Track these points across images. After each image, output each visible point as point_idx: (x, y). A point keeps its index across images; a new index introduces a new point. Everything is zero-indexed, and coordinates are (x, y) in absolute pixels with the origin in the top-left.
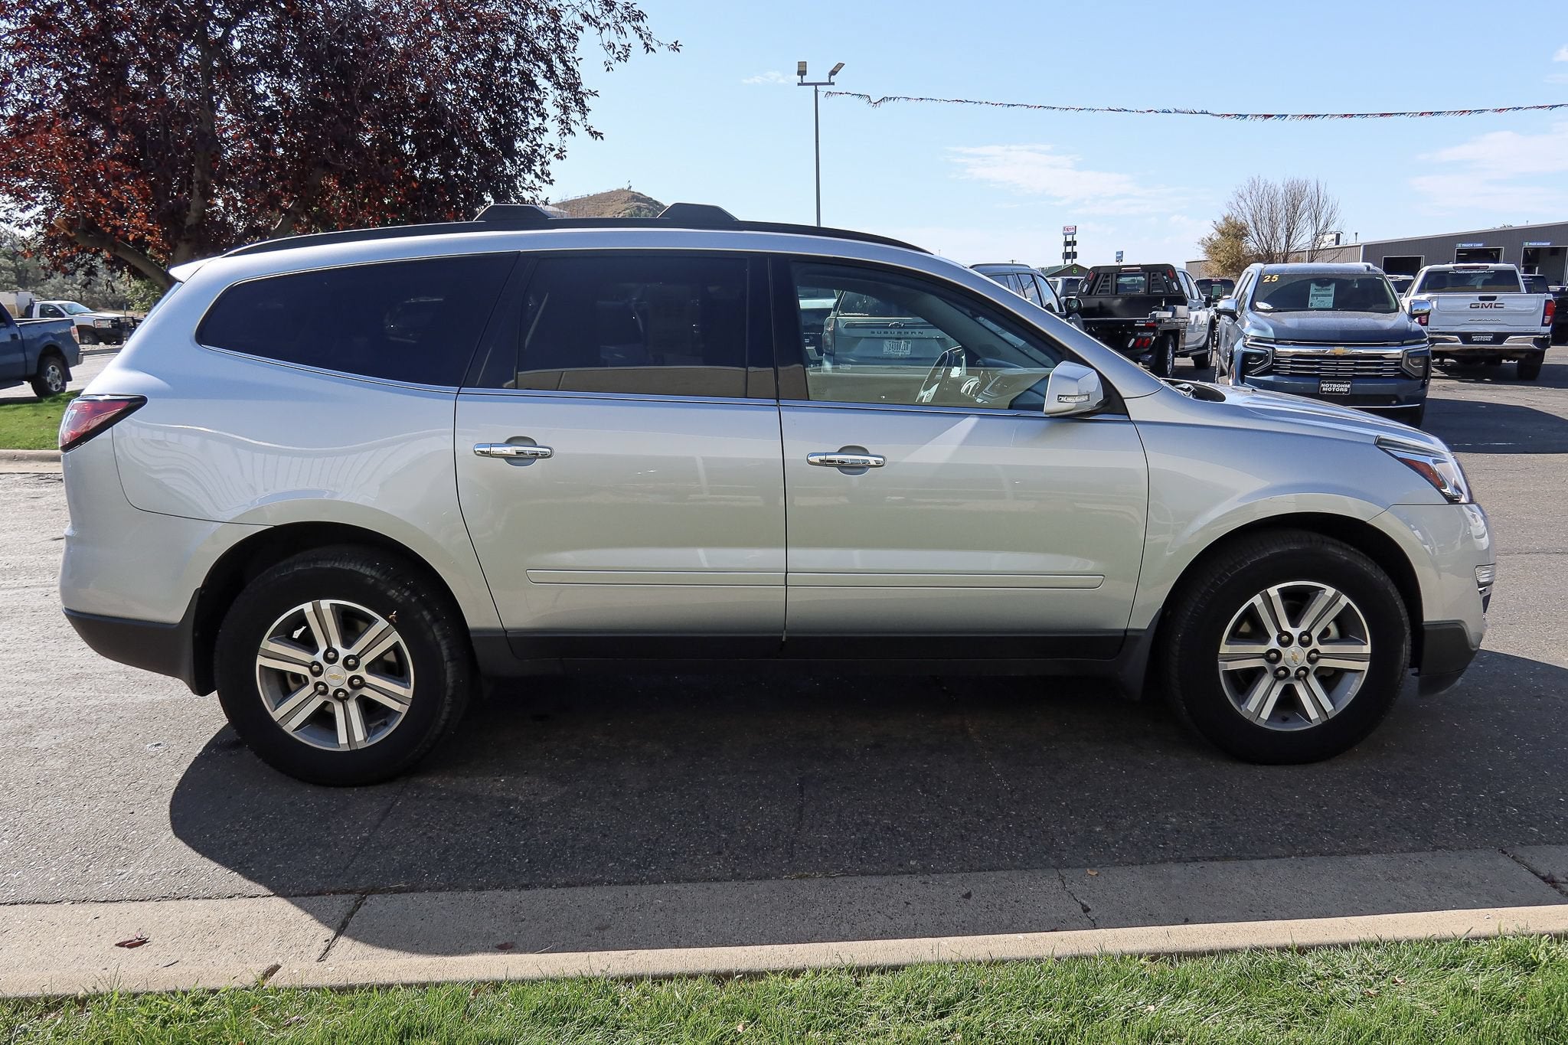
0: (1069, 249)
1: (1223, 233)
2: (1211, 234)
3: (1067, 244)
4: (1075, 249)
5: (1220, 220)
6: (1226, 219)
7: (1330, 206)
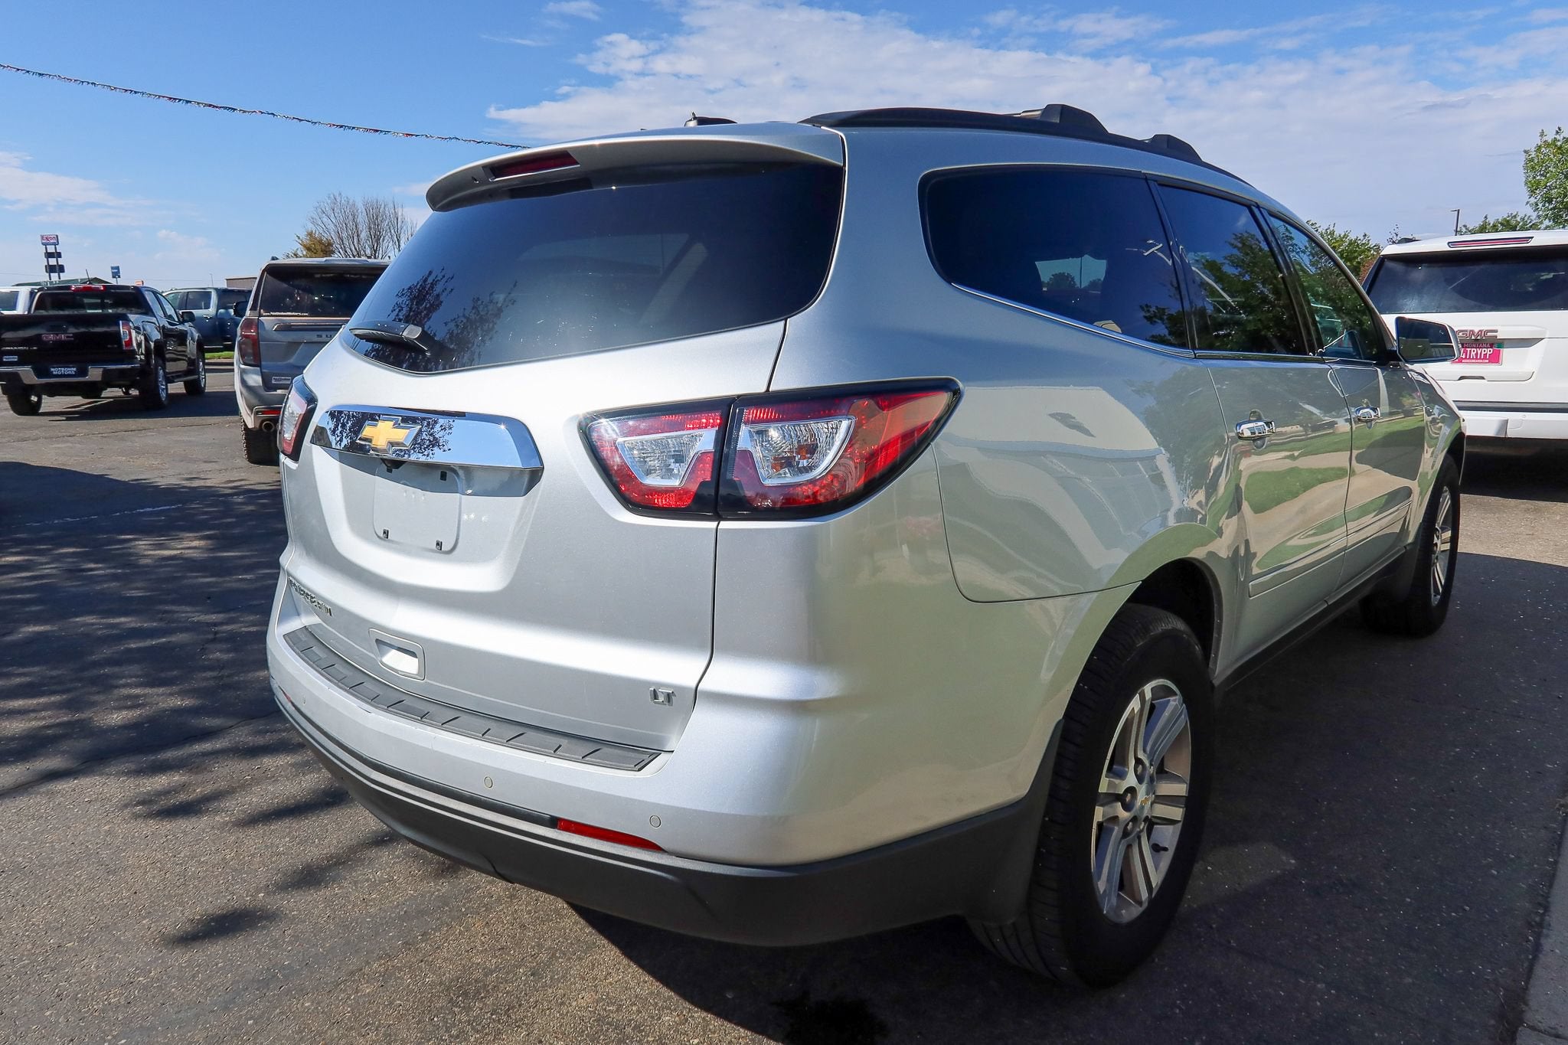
0: (53, 261)
1: (308, 249)
2: (295, 249)
3: (49, 255)
4: (61, 261)
5: (303, 235)
6: (310, 234)
7: (409, 228)
